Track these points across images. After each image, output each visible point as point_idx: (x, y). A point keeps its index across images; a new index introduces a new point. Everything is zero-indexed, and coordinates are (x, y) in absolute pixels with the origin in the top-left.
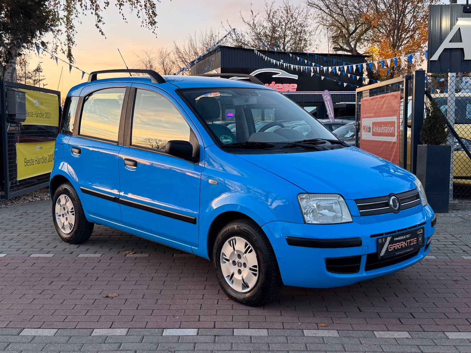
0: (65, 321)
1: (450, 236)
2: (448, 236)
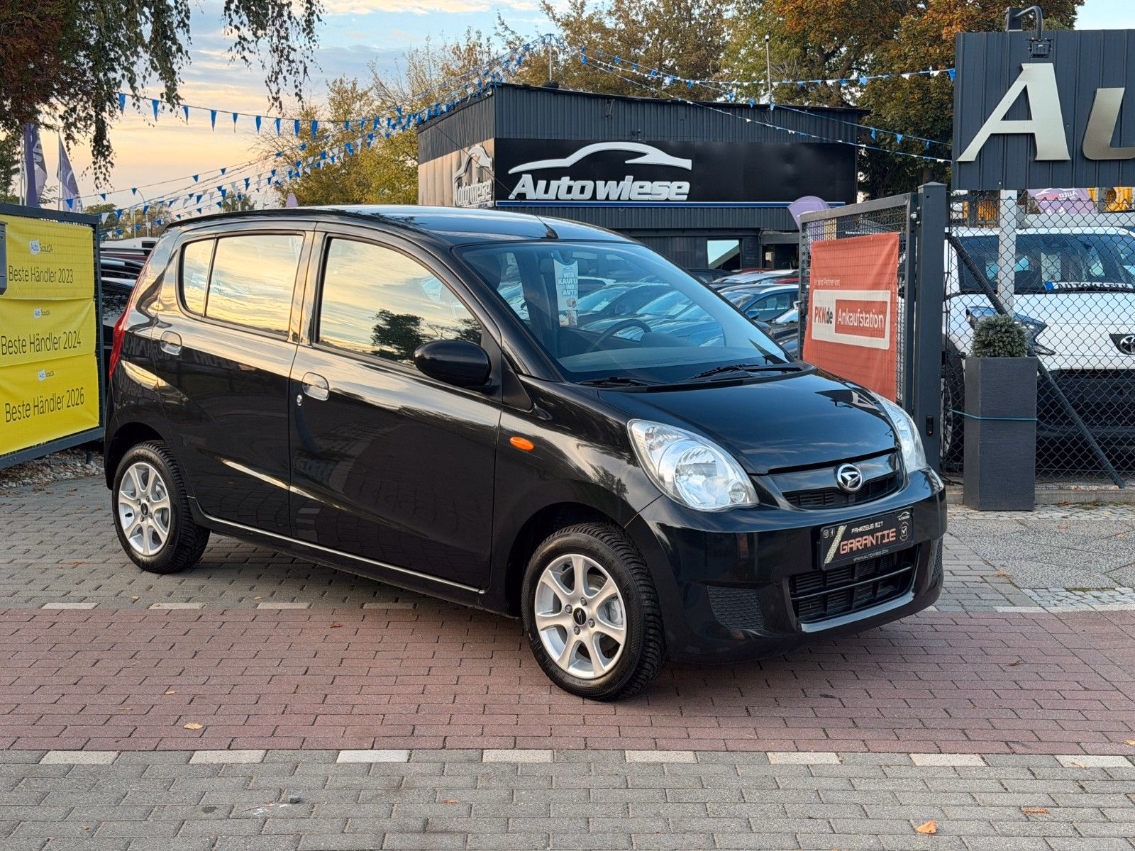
0: (133, 736)
1: (981, 563)
2: (975, 563)
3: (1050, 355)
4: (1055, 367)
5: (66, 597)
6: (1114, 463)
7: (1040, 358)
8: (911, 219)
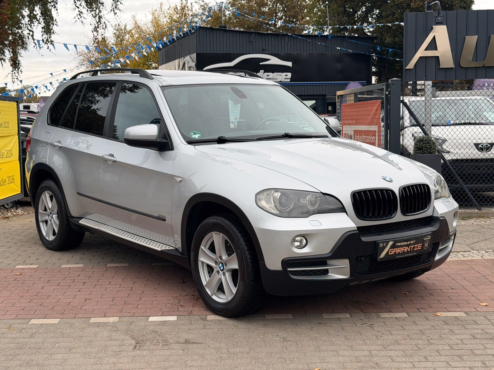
3: (448, 153)
4: (450, 158)
5: (24, 263)
6: (476, 200)
7: (444, 154)
8: (386, 95)
